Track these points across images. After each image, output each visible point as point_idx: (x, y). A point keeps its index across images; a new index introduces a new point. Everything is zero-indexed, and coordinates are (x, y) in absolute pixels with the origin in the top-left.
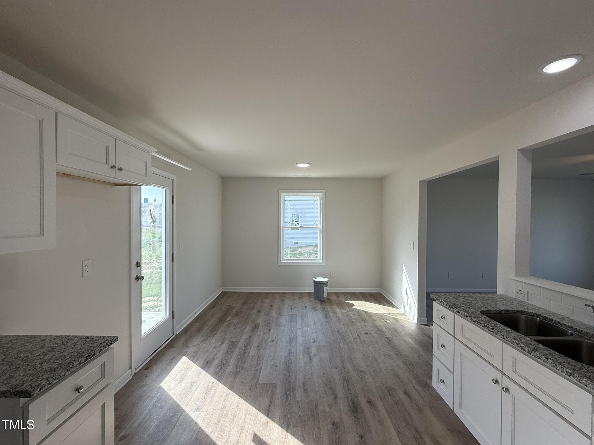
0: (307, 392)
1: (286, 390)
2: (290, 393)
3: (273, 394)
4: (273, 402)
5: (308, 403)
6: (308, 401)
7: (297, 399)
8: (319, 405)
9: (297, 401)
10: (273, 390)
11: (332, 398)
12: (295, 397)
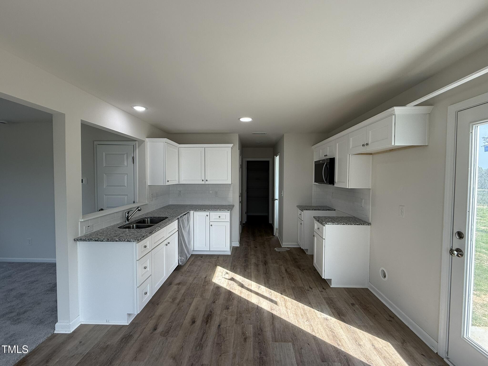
0: (243, 332)
1: (262, 334)
2: (258, 331)
3: (274, 330)
4: (271, 324)
5: (243, 323)
6: (243, 324)
7: (252, 325)
8: (235, 320)
9: (251, 324)
10: (274, 334)
11: (222, 326)
12: (254, 328)
